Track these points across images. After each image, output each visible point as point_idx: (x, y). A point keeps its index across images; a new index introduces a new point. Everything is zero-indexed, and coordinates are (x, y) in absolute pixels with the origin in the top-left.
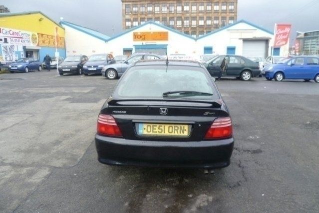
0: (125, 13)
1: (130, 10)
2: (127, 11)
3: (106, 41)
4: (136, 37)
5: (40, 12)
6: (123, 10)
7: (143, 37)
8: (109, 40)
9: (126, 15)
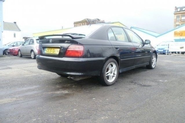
0: (176, 21)
1: (179, 19)
2: (177, 20)
3: (156, 37)
4: (176, 34)
5: (119, 22)
6: (175, 19)
7: (181, 34)
8: (158, 36)
9: (176, 22)
